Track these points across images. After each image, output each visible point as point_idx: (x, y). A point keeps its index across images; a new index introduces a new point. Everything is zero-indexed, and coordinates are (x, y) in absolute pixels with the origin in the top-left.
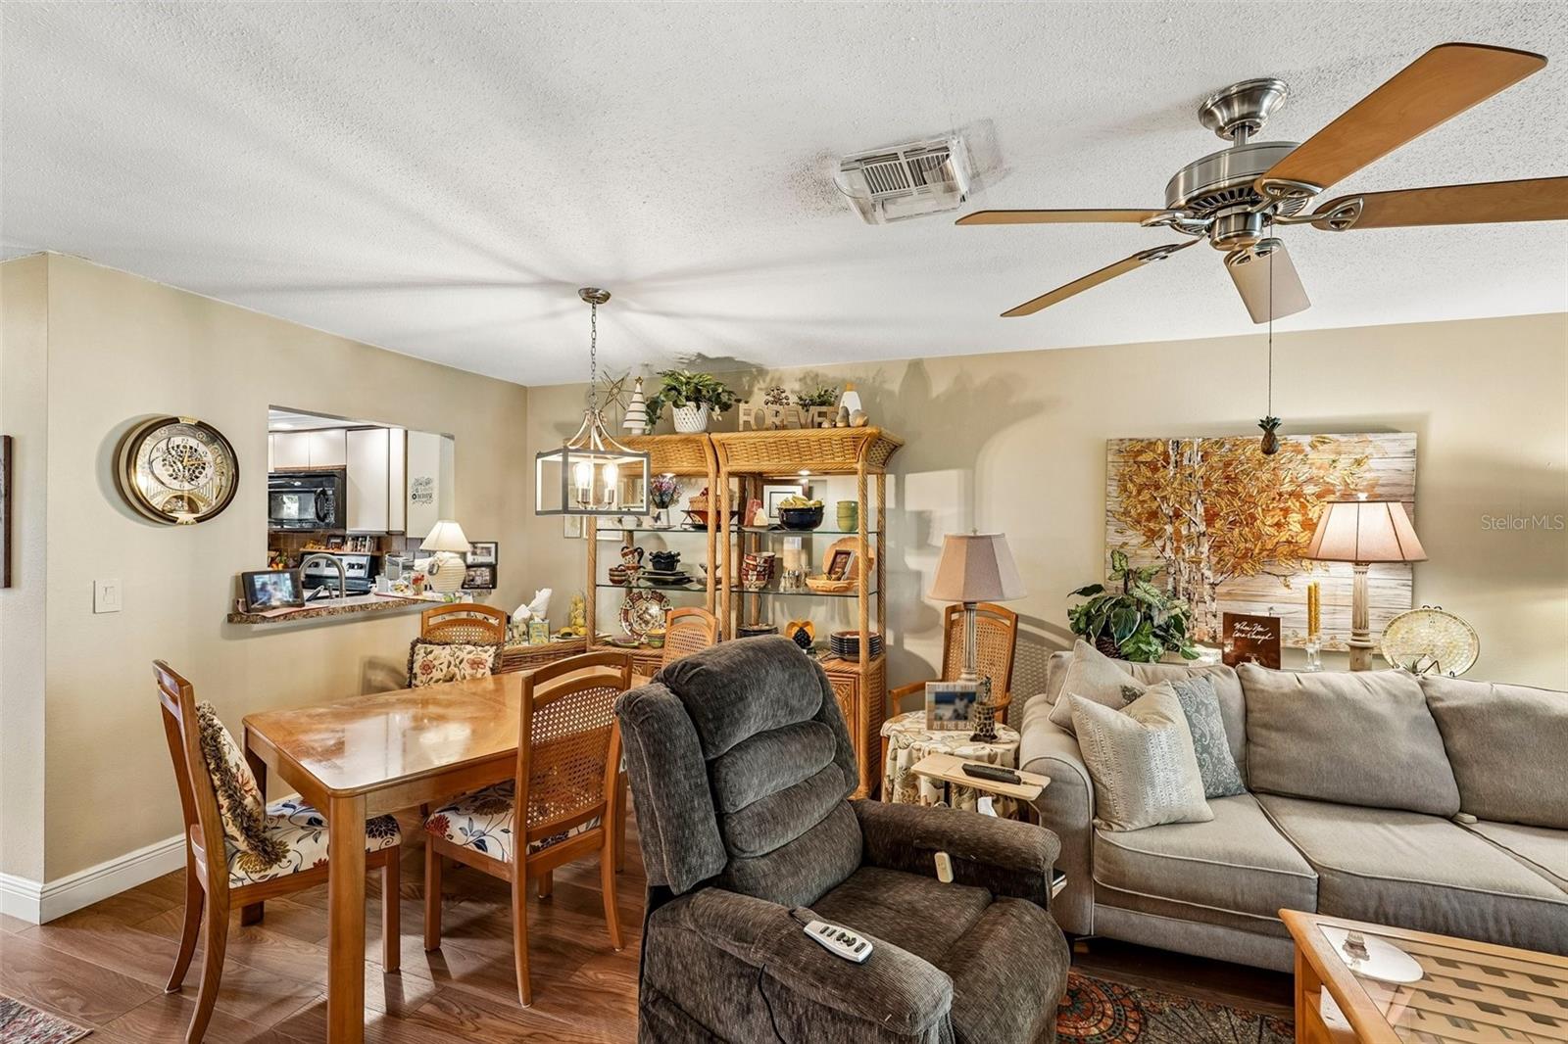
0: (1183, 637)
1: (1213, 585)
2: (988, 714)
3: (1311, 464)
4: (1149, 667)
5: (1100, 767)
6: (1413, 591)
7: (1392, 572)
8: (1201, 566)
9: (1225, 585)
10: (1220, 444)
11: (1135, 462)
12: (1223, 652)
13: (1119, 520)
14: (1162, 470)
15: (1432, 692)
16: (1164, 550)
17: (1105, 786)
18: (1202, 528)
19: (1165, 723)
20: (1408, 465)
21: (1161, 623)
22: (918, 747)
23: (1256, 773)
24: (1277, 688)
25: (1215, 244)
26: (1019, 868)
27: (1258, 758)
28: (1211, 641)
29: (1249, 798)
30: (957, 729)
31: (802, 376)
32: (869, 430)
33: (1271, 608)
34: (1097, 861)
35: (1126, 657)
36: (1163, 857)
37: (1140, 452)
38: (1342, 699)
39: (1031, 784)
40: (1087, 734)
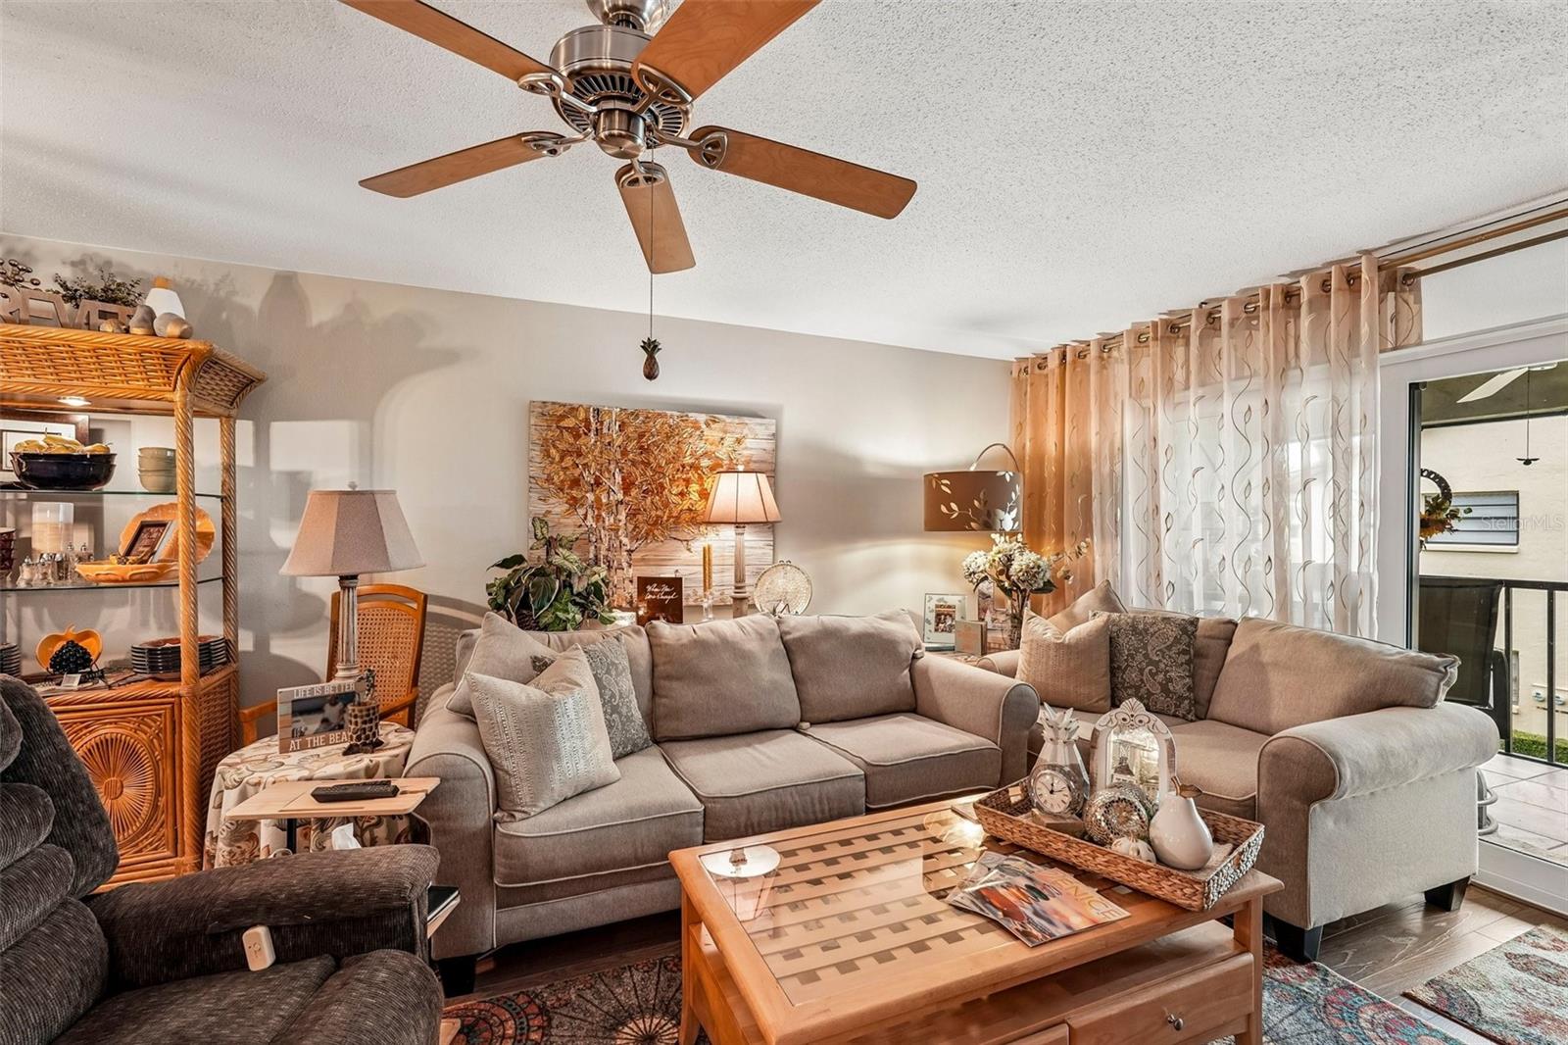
0: (602, 603)
1: (630, 552)
2: (368, 715)
3: (707, 440)
4: (565, 635)
5: (502, 751)
6: (774, 550)
7: (762, 535)
8: (620, 533)
9: (640, 551)
10: (635, 414)
11: (558, 427)
12: (637, 614)
13: (542, 487)
14: (583, 436)
15: (784, 628)
16: (585, 518)
17: (507, 772)
18: (620, 496)
19: (572, 689)
20: (769, 445)
21: (581, 590)
22: (256, 781)
23: (660, 723)
24: (679, 640)
25: (601, 142)
26: (376, 910)
27: (662, 708)
28: (628, 606)
29: (655, 749)
30: (328, 744)
31: (77, 258)
32: (190, 344)
33: (677, 571)
34: (498, 860)
35: (545, 628)
36: (567, 833)
37: (562, 417)
38: (726, 644)
39: (412, 792)
40: (488, 716)
